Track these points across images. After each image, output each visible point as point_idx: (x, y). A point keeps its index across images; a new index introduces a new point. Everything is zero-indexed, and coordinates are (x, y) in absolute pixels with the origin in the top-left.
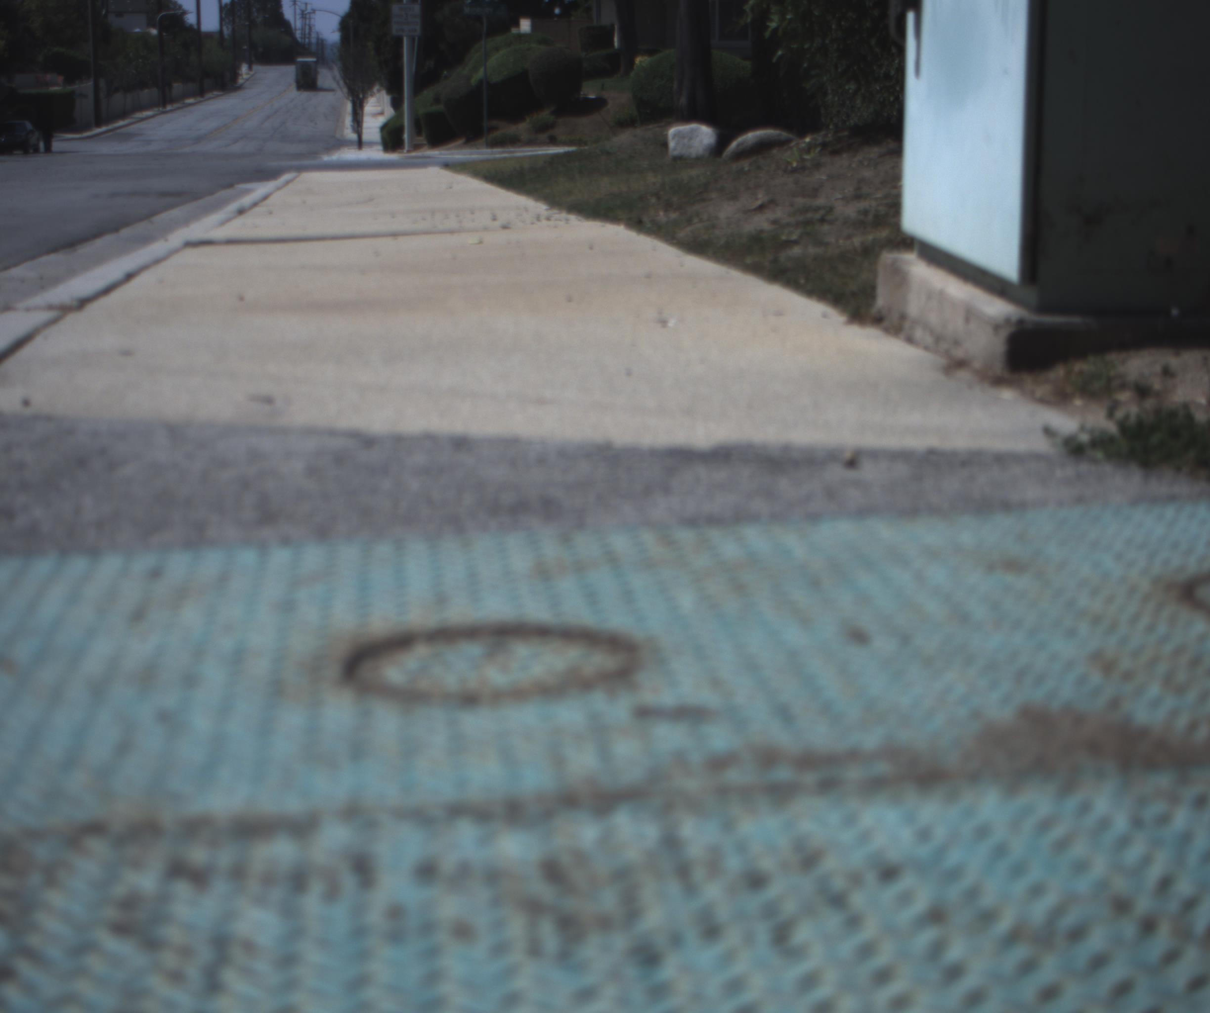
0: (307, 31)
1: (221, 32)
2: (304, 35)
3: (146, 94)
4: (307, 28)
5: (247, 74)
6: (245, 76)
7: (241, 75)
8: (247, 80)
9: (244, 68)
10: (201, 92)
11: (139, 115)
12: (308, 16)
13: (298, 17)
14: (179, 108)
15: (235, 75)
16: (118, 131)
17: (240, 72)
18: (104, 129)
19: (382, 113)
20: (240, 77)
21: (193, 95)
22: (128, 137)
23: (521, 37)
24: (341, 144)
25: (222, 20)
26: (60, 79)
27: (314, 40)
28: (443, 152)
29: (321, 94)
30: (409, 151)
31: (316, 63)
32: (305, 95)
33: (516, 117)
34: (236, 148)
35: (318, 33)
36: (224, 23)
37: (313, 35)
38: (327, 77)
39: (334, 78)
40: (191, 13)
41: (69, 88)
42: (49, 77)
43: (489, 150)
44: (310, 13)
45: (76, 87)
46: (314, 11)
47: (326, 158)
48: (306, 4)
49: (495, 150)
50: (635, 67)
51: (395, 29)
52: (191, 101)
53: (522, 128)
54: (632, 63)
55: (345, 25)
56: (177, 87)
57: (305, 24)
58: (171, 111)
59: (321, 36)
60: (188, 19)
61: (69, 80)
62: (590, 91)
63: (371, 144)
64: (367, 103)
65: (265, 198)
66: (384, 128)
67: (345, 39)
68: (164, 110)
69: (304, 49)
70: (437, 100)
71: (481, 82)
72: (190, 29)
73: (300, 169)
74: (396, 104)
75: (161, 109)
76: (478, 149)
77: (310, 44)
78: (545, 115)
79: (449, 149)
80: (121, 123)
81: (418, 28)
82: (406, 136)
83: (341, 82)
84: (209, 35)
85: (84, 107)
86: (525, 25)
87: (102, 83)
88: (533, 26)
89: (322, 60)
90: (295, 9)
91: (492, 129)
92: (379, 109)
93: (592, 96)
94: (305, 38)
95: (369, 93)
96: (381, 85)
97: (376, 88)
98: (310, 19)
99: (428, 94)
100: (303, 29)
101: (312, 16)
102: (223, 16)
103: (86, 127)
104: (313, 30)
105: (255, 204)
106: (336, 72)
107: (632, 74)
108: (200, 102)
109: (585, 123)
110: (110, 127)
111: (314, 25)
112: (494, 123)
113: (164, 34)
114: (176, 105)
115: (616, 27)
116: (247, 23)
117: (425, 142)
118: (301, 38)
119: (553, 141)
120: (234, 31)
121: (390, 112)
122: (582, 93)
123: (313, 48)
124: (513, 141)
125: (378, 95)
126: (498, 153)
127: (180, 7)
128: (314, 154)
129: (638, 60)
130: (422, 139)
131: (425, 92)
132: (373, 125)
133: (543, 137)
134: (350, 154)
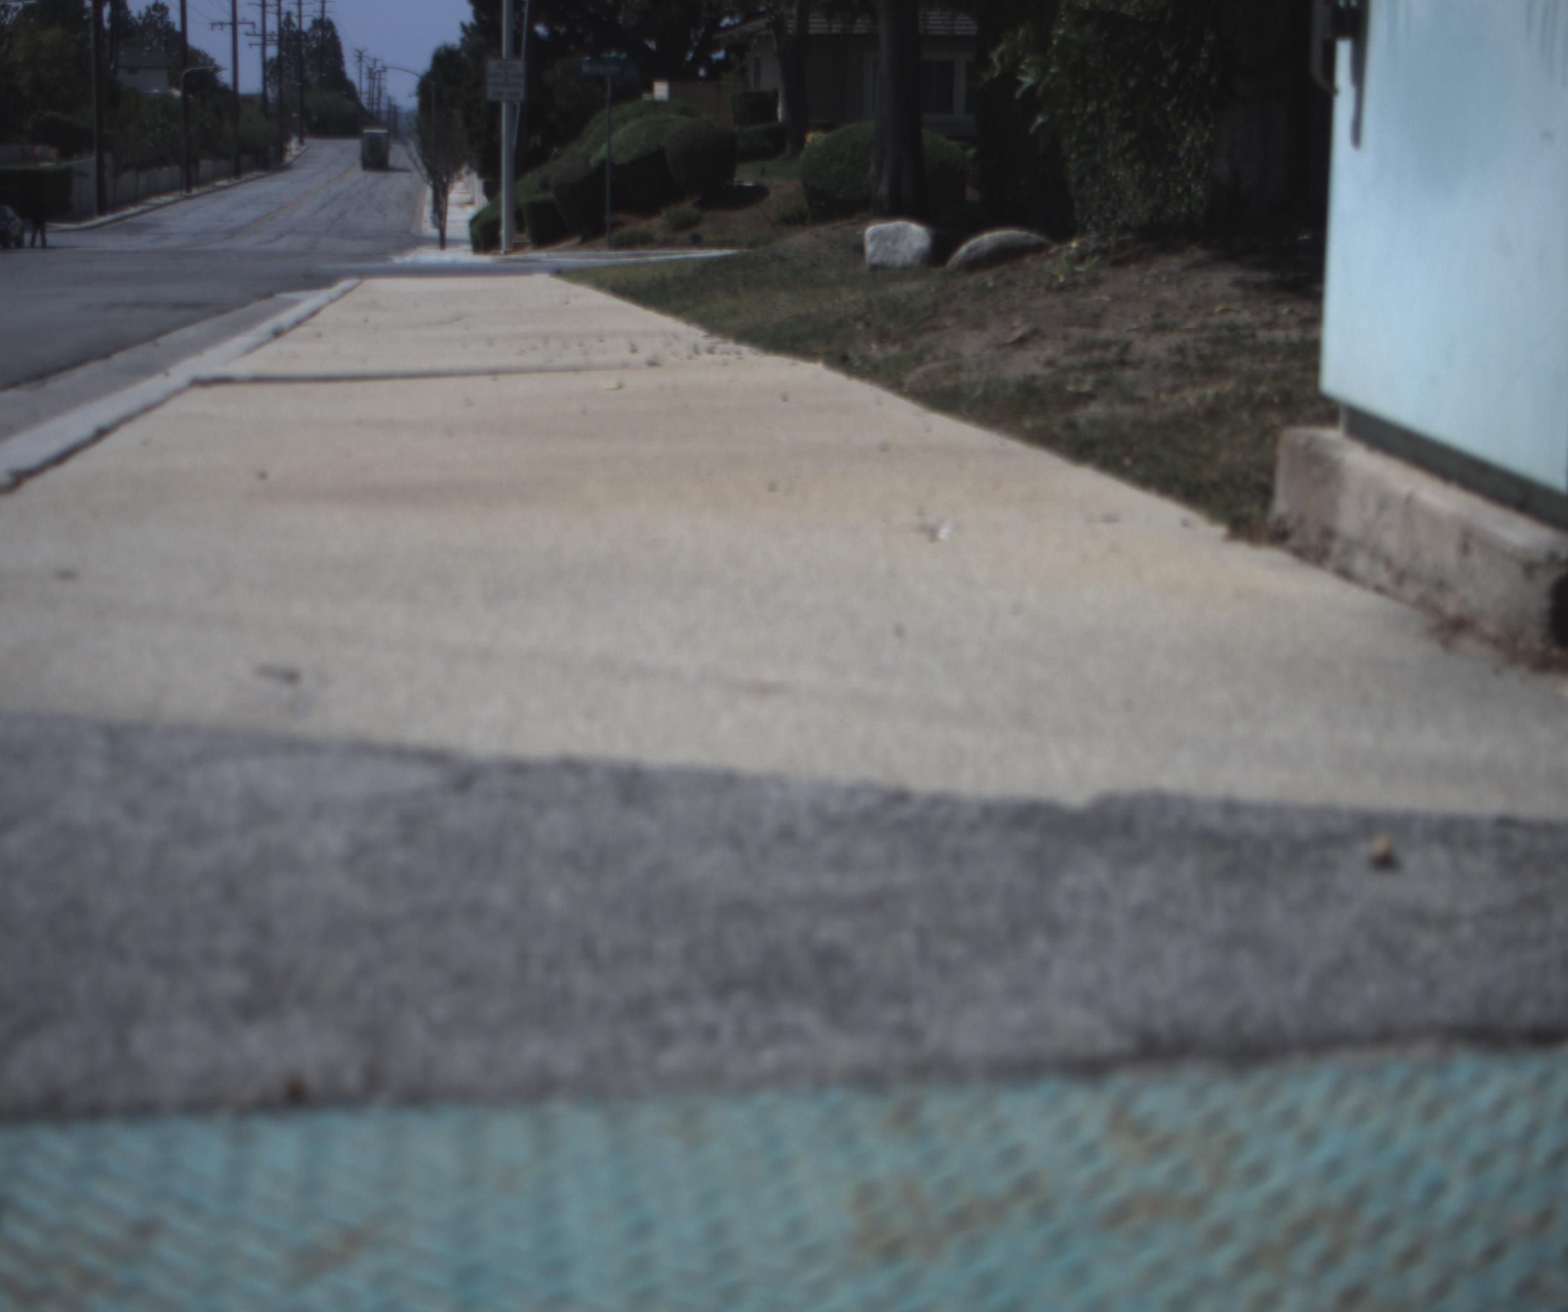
0: (376, 96)
1: (264, 94)
2: (371, 101)
3: (165, 174)
4: (376, 91)
5: (297, 149)
6: (295, 153)
7: (290, 151)
8: (297, 157)
9: (293, 145)
10: (237, 172)
11: (156, 200)
12: (377, 76)
13: (364, 77)
14: (208, 193)
15: (281, 151)
16: (128, 221)
17: (288, 147)
18: (109, 217)
19: (471, 203)
20: (288, 154)
21: (227, 175)
22: (138, 229)
23: (656, 105)
24: (418, 241)
25: (265, 79)
26: (53, 152)
27: (384, 107)
28: (552, 254)
29: (394, 176)
30: (506, 253)
31: (387, 135)
32: (372, 176)
33: (648, 210)
34: (281, 245)
35: (389, 99)
36: (268, 83)
37: (384, 101)
38: (401, 154)
39: (410, 156)
40: (226, 69)
41: (65, 164)
42: (39, 149)
43: (613, 253)
44: (379, 71)
45: (74, 163)
46: (385, 69)
47: (398, 260)
48: (375, 60)
49: (620, 253)
50: (806, 146)
51: (490, 93)
52: (223, 183)
53: (656, 224)
54: (801, 141)
55: (426, 88)
56: (206, 165)
57: (374, 87)
58: (198, 196)
59: (393, 103)
60: (222, 78)
61: (65, 154)
62: (746, 177)
63: (456, 242)
64: (453, 188)
65: (313, 313)
66: (473, 222)
67: (424, 105)
68: (188, 194)
69: (372, 118)
70: (545, 186)
71: (603, 163)
72: (224, 90)
73: (363, 274)
74: (491, 190)
75: (184, 193)
76: (598, 250)
77: (379, 111)
78: (687, 207)
79: (559, 250)
80: (132, 210)
81: (521, 91)
82: (503, 232)
83: (419, 162)
84: (249, 99)
85: (85, 189)
86: (661, 90)
87: (108, 158)
88: (672, 92)
89: (395, 133)
90: (361, 66)
91: (616, 225)
92: (467, 197)
93: (749, 184)
94: (372, 104)
95: (456, 176)
96: (471, 166)
97: (464, 171)
98: (380, 79)
99: (532, 178)
100: (370, 93)
101: (383, 75)
102: (268, 74)
103: (86, 215)
104: (384, 95)
105: (299, 323)
106: (413, 147)
107: (802, 156)
108: (234, 185)
109: (740, 219)
110: (118, 215)
111: (385, 88)
112: (621, 217)
113: (191, 96)
114: (203, 189)
115: (781, 94)
116: (298, 84)
117: (528, 241)
118: (369, 104)
119: (697, 242)
120: (281, 92)
121: (481, 201)
122: (736, 179)
123: (384, 117)
124: (646, 241)
125: (466, 179)
126: (623, 257)
127: (212, 61)
128: (383, 255)
129: (810, 137)
130: (524, 237)
131: (529, 176)
132: (459, 218)
133: (684, 236)
134: (429, 256)
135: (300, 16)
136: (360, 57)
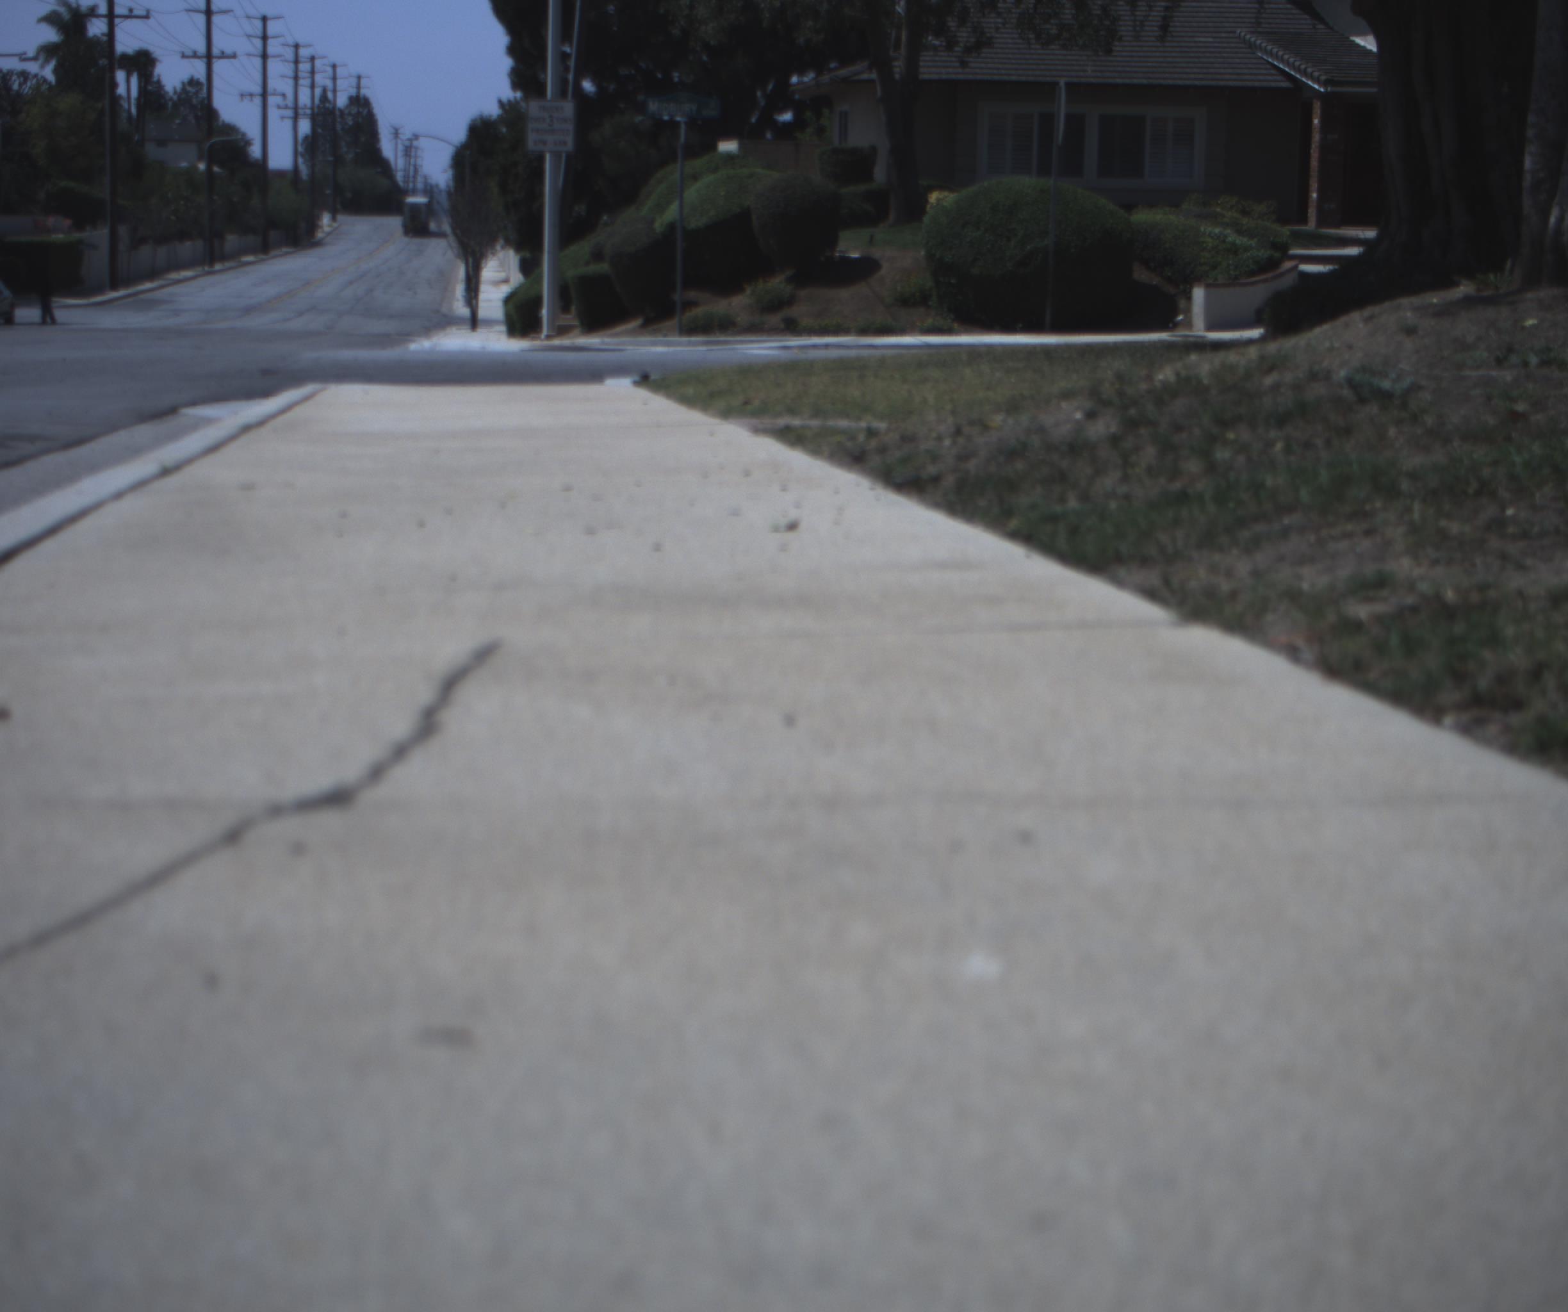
0: (412, 173)
1: (296, 170)
2: (406, 177)
3: (187, 248)
4: (412, 168)
5: (330, 226)
6: (327, 229)
7: (321, 227)
8: (329, 234)
9: (326, 219)
10: (264, 248)
11: (174, 276)
12: (413, 155)
13: (400, 154)
14: (230, 268)
15: (313, 226)
16: (143, 296)
17: (320, 223)
18: (122, 292)
19: (505, 280)
20: (320, 230)
21: (253, 251)
24: (448, 321)
25: (296, 153)
26: (68, 222)
27: (420, 186)
28: (603, 340)
30: (548, 337)
34: (302, 323)
35: (425, 177)
36: (299, 159)
37: (420, 179)
41: (76, 235)
42: (50, 220)
45: (87, 235)
51: (532, 146)
52: (250, 258)
55: (460, 162)
56: (232, 240)
57: (410, 164)
58: (221, 271)
59: (429, 181)
60: (250, 151)
61: (79, 225)
63: (490, 323)
64: (486, 266)
66: (508, 300)
67: (459, 179)
68: (211, 270)
70: (594, 256)
72: (253, 164)
74: (529, 267)
75: (206, 268)
79: (615, 335)
80: (148, 285)
81: (569, 140)
82: (544, 313)
84: (281, 174)
85: (97, 261)
87: (122, 231)
92: (503, 275)
94: (408, 179)
95: (489, 252)
96: (508, 243)
97: (499, 245)
98: (416, 157)
99: (579, 249)
100: (406, 170)
101: (419, 152)
102: (300, 149)
103: (99, 290)
104: (420, 173)
108: (263, 260)
109: (846, 299)
110: (131, 290)
111: (421, 166)
112: (693, 294)
113: (216, 169)
114: (227, 264)
117: (574, 323)
118: (404, 179)
119: (791, 326)
120: (313, 169)
121: (517, 279)
122: (838, 249)
125: (501, 254)
126: (698, 345)
127: (244, 135)
130: (572, 319)
131: (574, 247)
132: (492, 297)
134: (460, 341)
135: (334, 91)
136: (396, 133)
